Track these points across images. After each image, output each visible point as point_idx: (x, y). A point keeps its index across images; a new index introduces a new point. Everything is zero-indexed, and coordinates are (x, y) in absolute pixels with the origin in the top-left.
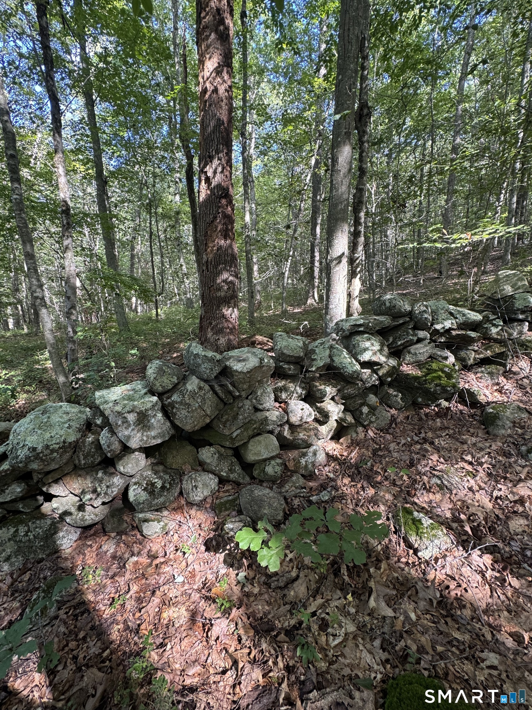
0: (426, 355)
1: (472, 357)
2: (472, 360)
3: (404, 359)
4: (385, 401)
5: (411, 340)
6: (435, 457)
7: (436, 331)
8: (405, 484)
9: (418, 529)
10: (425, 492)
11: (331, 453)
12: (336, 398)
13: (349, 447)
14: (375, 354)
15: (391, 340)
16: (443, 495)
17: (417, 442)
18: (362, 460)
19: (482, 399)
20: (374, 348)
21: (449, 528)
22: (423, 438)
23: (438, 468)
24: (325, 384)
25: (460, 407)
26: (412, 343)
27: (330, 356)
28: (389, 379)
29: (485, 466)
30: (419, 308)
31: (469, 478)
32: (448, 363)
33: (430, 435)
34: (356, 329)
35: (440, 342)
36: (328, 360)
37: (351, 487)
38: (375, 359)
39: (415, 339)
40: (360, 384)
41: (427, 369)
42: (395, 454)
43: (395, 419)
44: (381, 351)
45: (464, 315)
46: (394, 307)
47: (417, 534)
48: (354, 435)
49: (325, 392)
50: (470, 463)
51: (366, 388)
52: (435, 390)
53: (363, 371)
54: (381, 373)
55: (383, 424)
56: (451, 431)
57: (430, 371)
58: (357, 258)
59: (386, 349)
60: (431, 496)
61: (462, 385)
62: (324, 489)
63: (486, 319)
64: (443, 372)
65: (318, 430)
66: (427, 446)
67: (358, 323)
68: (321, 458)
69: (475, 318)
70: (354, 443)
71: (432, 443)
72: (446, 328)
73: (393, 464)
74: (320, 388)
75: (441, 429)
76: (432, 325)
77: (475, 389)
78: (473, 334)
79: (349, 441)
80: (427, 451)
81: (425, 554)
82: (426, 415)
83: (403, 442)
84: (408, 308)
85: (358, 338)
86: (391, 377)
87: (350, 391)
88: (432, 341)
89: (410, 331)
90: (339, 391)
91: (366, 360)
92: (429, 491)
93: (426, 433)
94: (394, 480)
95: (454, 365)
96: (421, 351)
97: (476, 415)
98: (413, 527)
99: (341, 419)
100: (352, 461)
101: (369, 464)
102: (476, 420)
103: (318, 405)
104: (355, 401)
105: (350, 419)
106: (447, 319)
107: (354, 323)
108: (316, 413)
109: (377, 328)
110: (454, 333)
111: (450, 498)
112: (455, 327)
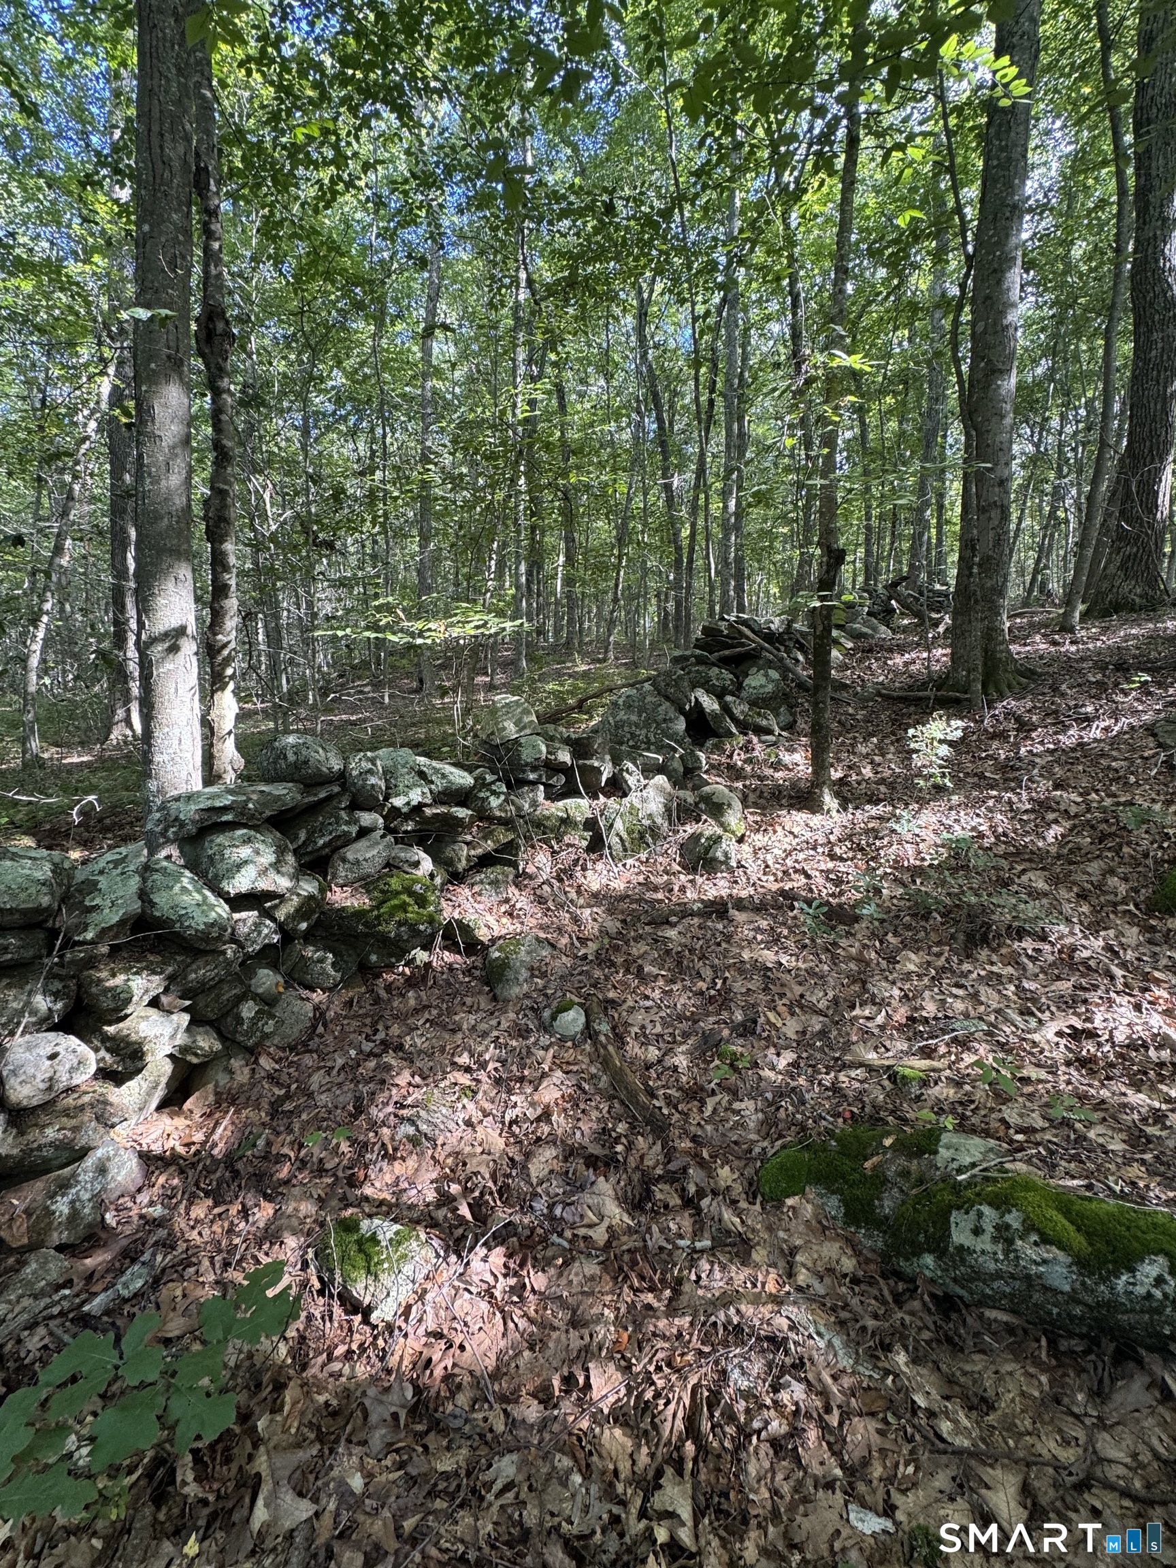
0: (379, 862)
1: (463, 854)
2: (464, 862)
3: (334, 876)
4: (299, 977)
5: (346, 834)
6: (404, 1078)
7: (394, 809)
8: (345, 1162)
9: (368, 1258)
10: (385, 1164)
11: (157, 1149)
12: (164, 1000)
13: (210, 1115)
14: (263, 872)
15: (303, 835)
16: (421, 1155)
17: (371, 1054)
18: (245, 1138)
19: (483, 934)
20: (262, 860)
21: (433, 1224)
22: (383, 1042)
23: (409, 1101)
24: (126, 970)
25: (448, 957)
26: (348, 840)
27: (143, 895)
28: (304, 926)
29: (491, 1066)
30: (358, 763)
31: (465, 1101)
32: (420, 873)
33: (395, 1030)
34: (215, 818)
35: (406, 832)
36: (136, 906)
37: (212, 1222)
38: (264, 885)
39: (354, 830)
40: (230, 951)
41: (382, 891)
42: (323, 1097)
43: (323, 1014)
44: (277, 866)
45: (444, 776)
46: (306, 762)
47: (369, 1272)
48: (223, 1079)
49: (129, 991)
50: (468, 1070)
51: (248, 956)
52: (397, 935)
53: (236, 916)
54: (281, 915)
55: (294, 1032)
56: (435, 1012)
57: (387, 895)
58: (225, 646)
59: (290, 858)
60: (398, 1167)
61: (448, 913)
62: (134, 1261)
63: (481, 783)
64: (411, 893)
65: (106, 1103)
66: (390, 1059)
67: (218, 804)
68: (126, 1171)
69: (462, 781)
70: (225, 1100)
71: (400, 1047)
72: (414, 803)
73: (317, 1123)
74: (111, 983)
75: (417, 1011)
76: (386, 798)
77: (470, 917)
78: (462, 813)
79: (211, 1098)
80: (388, 1068)
81: (384, 1313)
82: (388, 988)
83: (340, 1062)
84: (336, 764)
85: (220, 839)
86: (307, 920)
87: (201, 972)
88: (388, 830)
89: (343, 814)
90: (171, 979)
91: (243, 890)
92: (391, 1158)
93: (387, 1028)
94: (321, 1160)
95: (432, 876)
96: (368, 855)
97: (475, 968)
98: (360, 1261)
99: (184, 1049)
100: (215, 1152)
101: (261, 1143)
102: (475, 978)
103: (111, 1030)
104: (218, 996)
105: (207, 1042)
106: (415, 785)
107: (209, 803)
108: (103, 1053)
109: (268, 813)
110: (428, 811)
111: (433, 1157)
112: (428, 801)
